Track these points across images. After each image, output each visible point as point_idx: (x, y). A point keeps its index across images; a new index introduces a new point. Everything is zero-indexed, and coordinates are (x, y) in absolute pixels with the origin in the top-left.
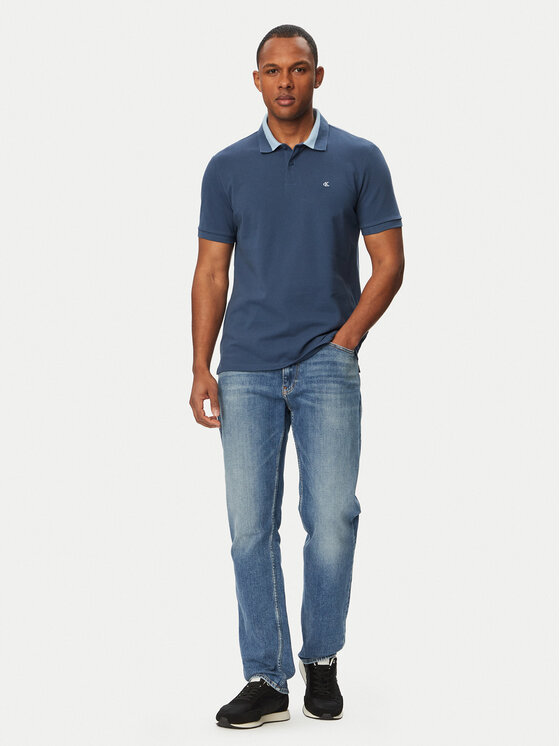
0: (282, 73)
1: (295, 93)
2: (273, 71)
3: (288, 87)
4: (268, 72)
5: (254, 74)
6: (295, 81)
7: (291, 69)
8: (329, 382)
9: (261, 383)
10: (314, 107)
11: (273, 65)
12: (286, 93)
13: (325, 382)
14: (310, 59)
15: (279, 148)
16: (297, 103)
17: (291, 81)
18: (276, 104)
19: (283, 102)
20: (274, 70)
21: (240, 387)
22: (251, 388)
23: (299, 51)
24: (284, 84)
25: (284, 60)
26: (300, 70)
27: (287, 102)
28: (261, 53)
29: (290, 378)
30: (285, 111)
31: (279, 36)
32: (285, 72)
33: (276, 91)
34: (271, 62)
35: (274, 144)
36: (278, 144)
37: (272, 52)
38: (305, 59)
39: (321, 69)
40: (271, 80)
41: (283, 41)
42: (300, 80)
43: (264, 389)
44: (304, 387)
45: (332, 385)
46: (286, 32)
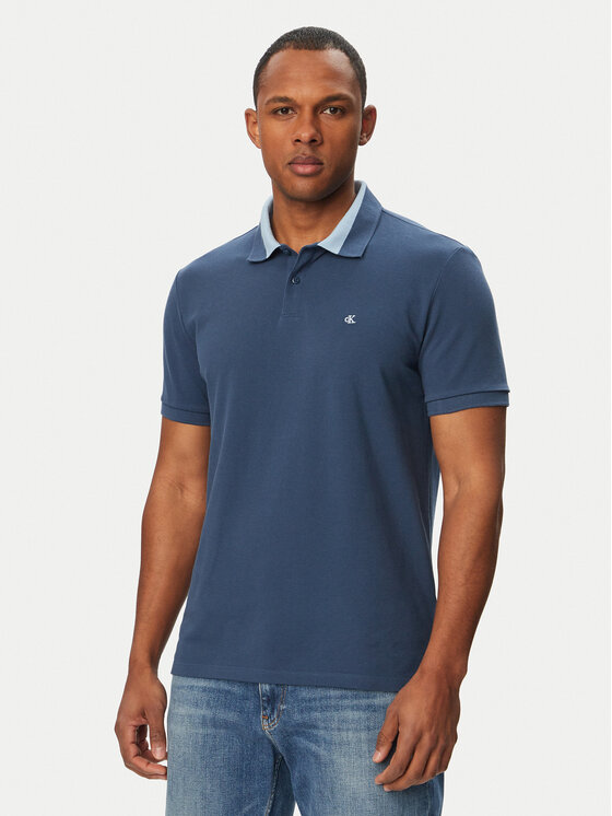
0: (300, 116)
1: (325, 152)
2: (285, 111)
3: (312, 141)
4: (275, 112)
5: (248, 114)
6: (326, 130)
7: (317, 109)
8: (344, 708)
9: (227, 707)
10: (356, 178)
11: (285, 99)
12: (308, 152)
13: (337, 708)
14: (353, 90)
15: (277, 252)
16: (327, 172)
17: (319, 130)
18: (287, 173)
19: (301, 169)
20: (286, 108)
21: (192, 711)
22: (208, 713)
23: (333, 75)
24: (305, 135)
25: (306, 92)
26: (334, 111)
27: (308, 169)
28: (263, 77)
29: (272, 700)
30: (303, 186)
31: (297, 47)
32: (307, 113)
33: (289, 147)
34: (282, 94)
35: (271, 245)
36: (277, 245)
37: (282, 75)
38: (344, 91)
39: (372, 112)
40: (278, 128)
41: (304, 56)
42: (334, 128)
43: (232, 716)
44: (297, 717)
45: (350, 715)
46: (310, 40)
